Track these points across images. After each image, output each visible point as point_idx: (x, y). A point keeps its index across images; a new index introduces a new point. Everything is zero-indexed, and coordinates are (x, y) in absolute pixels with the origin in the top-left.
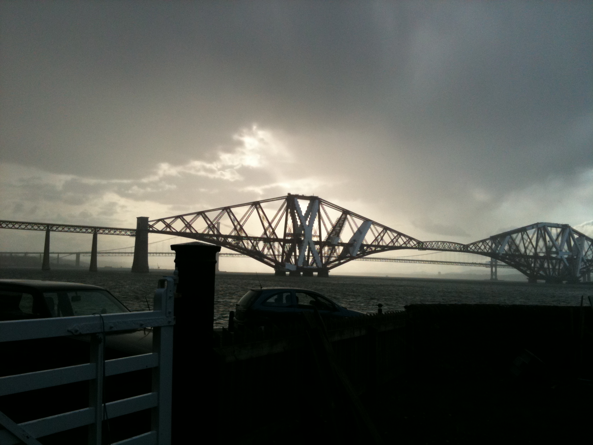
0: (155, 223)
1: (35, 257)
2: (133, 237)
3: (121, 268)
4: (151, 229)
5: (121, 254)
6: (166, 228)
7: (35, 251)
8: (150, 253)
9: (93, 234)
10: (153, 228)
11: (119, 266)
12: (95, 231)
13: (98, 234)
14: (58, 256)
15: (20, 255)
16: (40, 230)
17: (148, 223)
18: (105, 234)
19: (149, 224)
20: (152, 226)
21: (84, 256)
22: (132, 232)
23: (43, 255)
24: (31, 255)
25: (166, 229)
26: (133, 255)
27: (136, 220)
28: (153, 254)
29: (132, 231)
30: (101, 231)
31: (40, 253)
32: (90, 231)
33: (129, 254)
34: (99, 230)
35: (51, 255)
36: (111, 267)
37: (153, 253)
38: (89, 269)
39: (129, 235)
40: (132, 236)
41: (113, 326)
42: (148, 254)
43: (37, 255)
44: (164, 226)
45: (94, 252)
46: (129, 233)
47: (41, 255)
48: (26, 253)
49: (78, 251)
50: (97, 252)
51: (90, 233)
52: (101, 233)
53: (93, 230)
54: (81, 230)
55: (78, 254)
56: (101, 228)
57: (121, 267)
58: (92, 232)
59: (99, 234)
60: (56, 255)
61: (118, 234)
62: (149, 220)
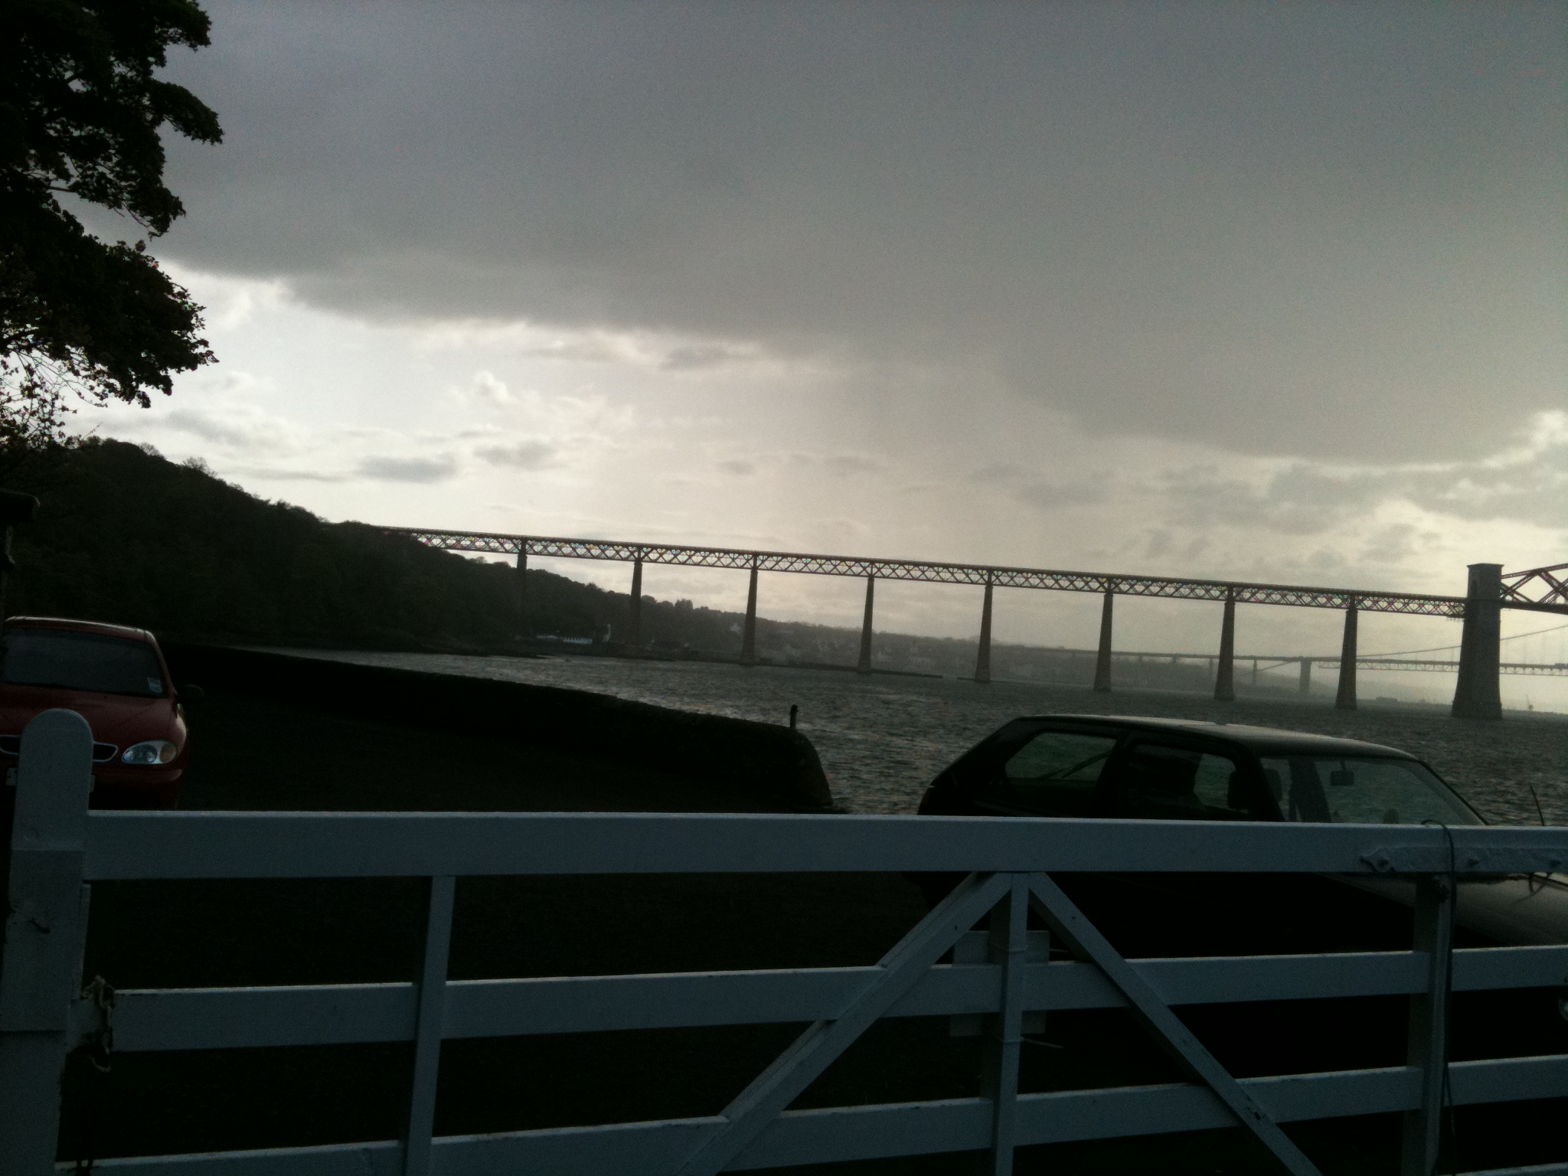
0: (1521, 581)
1: (1197, 667)
2: (1457, 619)
3: (1423, 704)
4: (1509, 598)
5: (1423, 666)
6: (1553, 596)
7: (1198, 653)
8: (1506, 666)
9: (1346, 610)
10: (1515, 595)
11: (1416, 698)
12: (1353, 601)
13: (1359, 611)
14: (1255, 665)
15: (1162, 660)
16: (1211, 599)
17: (1500, 580)
18: (1378, 610)
19: (1503, 584)
20: (1511, 591)
21: (1320, 667)
22: (1454, 607)
23: (1217, 661)
24: (1188, 661)
25: (1555, 598)
26: (1457, 668)
27: (1466, 571)
28: (1513, 668)
29: (1452, 604)
30: (1368, 603)
31: (1211, 657)
32: (1337, 601)
33: (1445, 667)
34: (1362, 601)
35: (1236, 662)
36: (1394, 701)
37: (1515, 666)
38: (1334, 701)
39: (1445, 614)
40: (1454, 616)
41: (1476, 858)
42: (1501, 668)
43: (1203, 660)
44: (1548, 589)
45: (1349, 658)
46: (1445, 608)
47: (1211, 664)
48: (1176, 657)
49: (1306, 654)
50: (1357, 658)
51: (1338, 607)
52: (1368, 609)
53: (1346, 600)
54: (1314, 598)
55: (1306, 663)
56: (1367, 595)
57: (1423, 700)
58: (1344, 606)
59: (1363, 609)
60: (1249, 664)
61: (1414, 612)
62: (1504, 572)
